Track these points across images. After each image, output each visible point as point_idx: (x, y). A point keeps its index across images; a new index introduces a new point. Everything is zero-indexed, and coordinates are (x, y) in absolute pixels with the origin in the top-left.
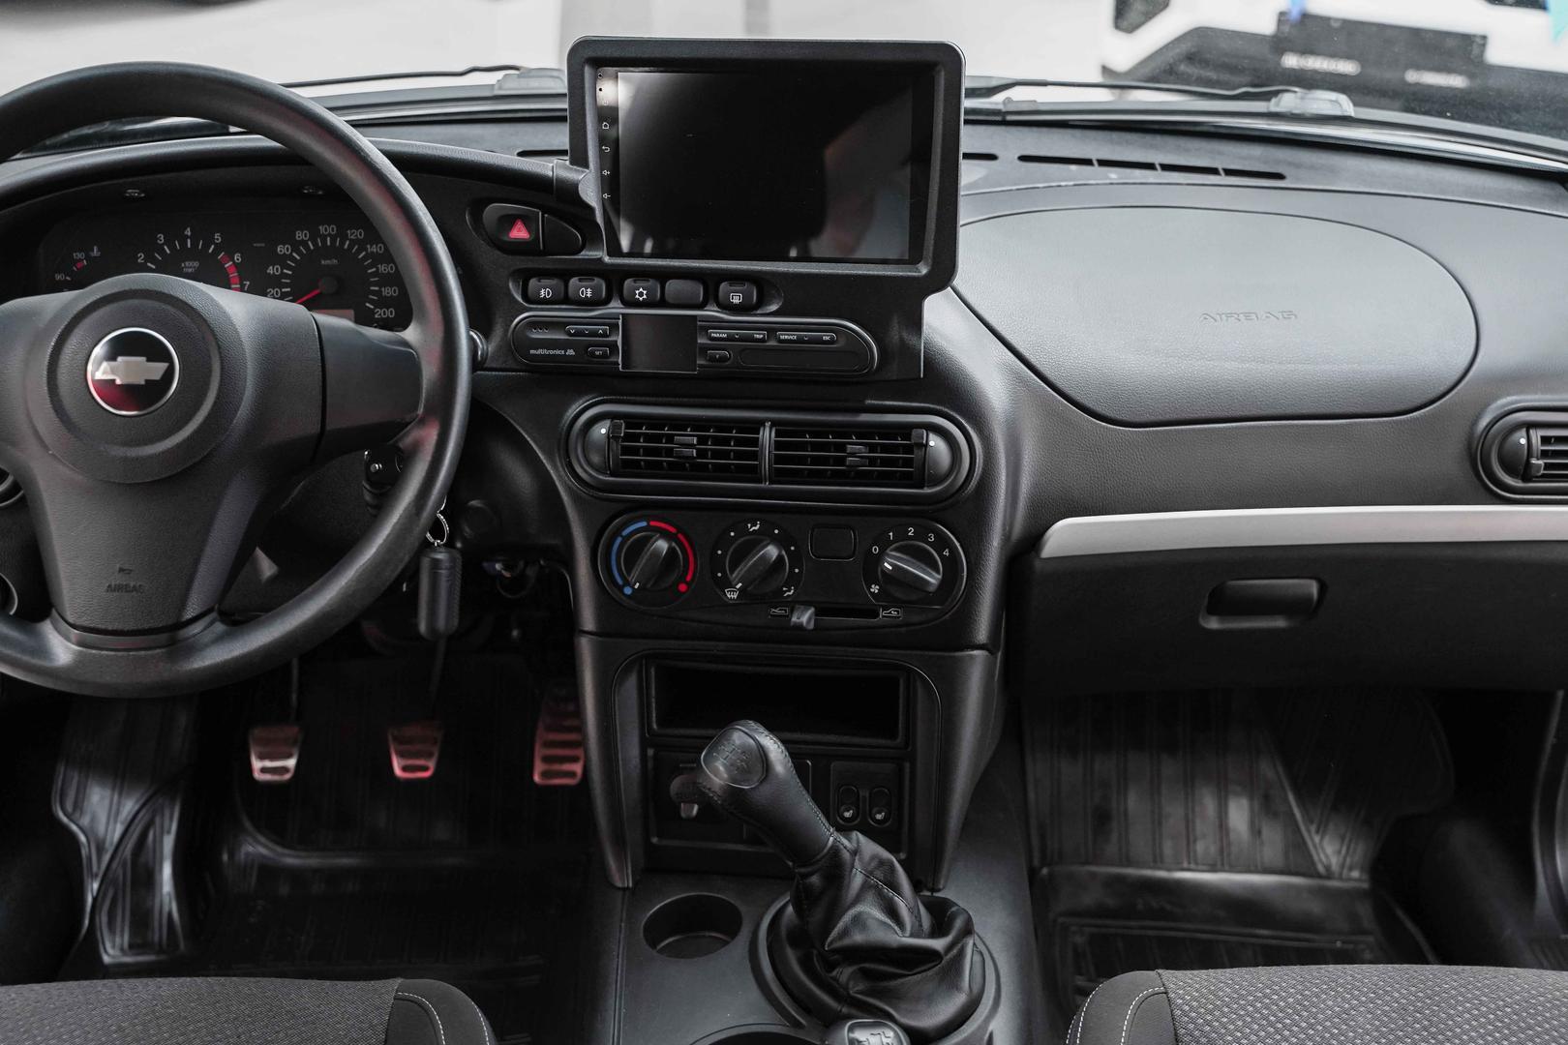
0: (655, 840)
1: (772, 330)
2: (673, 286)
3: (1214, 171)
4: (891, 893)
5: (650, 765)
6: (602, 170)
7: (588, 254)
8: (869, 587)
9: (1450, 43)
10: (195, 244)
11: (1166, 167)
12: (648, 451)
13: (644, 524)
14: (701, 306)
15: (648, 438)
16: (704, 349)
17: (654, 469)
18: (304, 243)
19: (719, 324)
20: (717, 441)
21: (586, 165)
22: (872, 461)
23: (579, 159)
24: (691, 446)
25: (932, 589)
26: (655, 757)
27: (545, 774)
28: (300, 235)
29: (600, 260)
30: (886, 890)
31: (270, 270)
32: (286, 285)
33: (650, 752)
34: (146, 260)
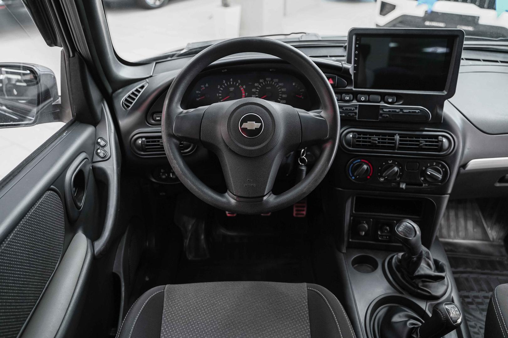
0: (350, 240)
1: (401, 109)
2: (372, 97)
3: (497, 61)
4: (428, 260)
5: (351, 221)
6: (354, 64)
7: (348, 88)
8: (421, 178)
9: (470, 19)
10: (233, 83)
11: (484, 60)
12: (363, 142)
13: (359, 160)
14: (379, 102)
15: (363, 138)
16: (381, 114)
17: (364, 146)
18: (262, 83)
19: (386, 107)
20: (382, 139)
21: (351, 63)
22: (426, 145)
23: (349, 61)
24: (376, 140)
25: (440, 179)
26: (353, 220)
27: (296, 214)
28: (261, 81)
29: (352, 89)
30: (427, 259)
31: (253, 90)
32: (257, 94)
33: (352, 218)
34: (220, 87)
